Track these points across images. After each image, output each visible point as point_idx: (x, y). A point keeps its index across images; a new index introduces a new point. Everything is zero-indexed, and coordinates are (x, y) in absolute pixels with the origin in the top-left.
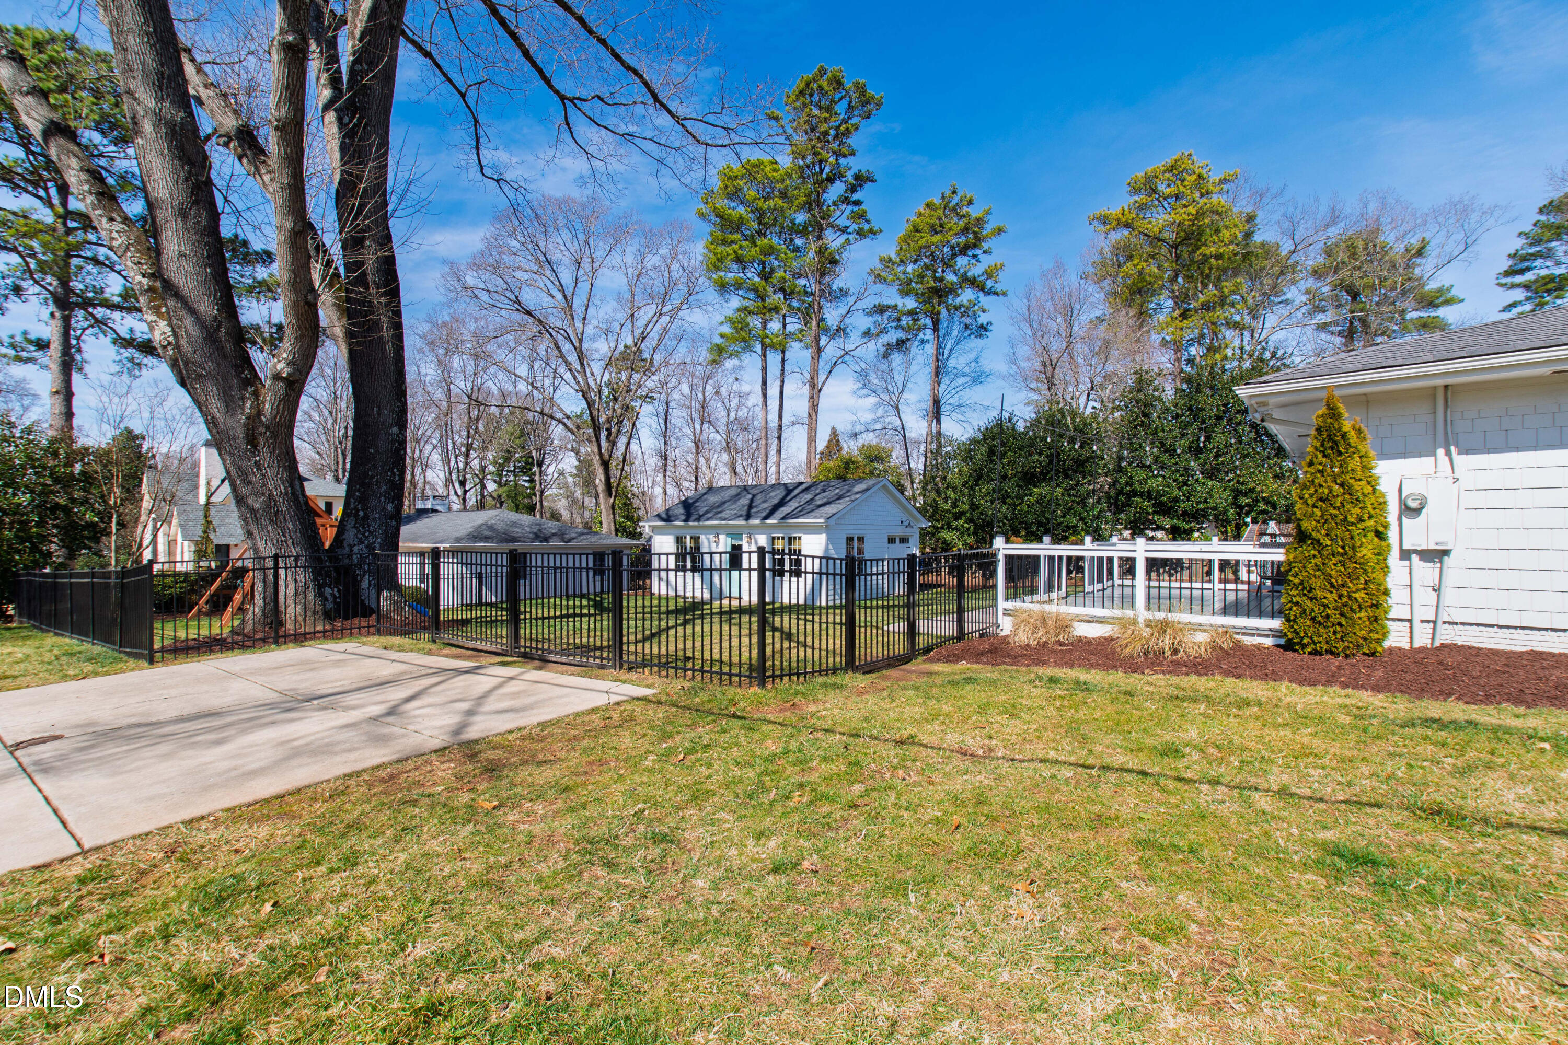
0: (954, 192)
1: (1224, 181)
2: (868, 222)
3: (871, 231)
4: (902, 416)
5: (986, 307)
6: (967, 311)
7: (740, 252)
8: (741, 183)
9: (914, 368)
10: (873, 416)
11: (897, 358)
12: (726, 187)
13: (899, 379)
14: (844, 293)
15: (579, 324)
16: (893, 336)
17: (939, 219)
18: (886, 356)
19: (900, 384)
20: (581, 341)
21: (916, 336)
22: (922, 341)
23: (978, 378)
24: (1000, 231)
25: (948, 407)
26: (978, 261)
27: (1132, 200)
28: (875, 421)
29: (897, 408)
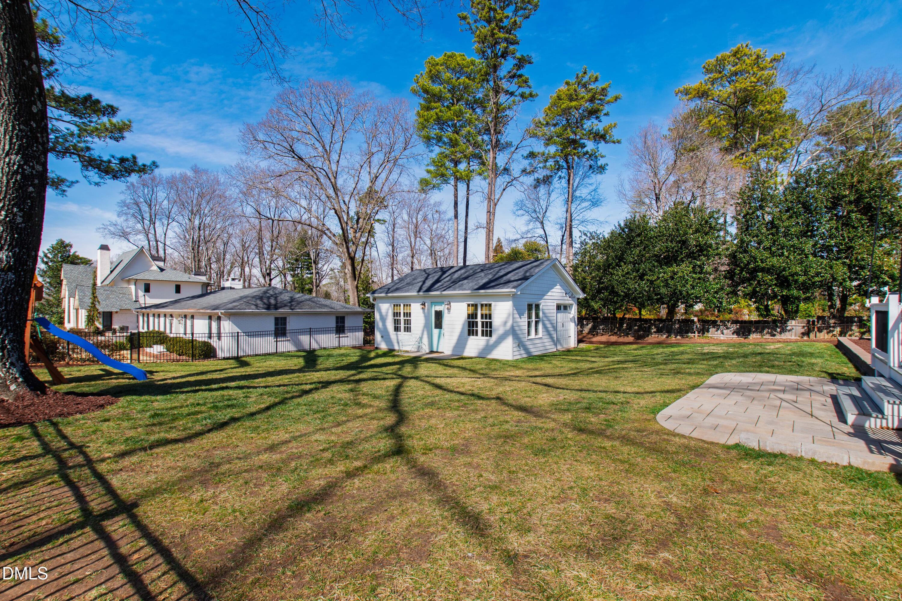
0: (585, 73)
1: (773, 60)
2: (529, 87)
3: (531, 95)
4: (546, 228)
5: (603, 154)
6: (592, 156)
7: (440, 114)
8: (440, 68)
9: (554, 196)
10: (526, 229)
11: (542, 190)
12: (431, 71)
13: (543, 204)
14: (509, 145)
15: (334, 167)
16: (541, 174)
17: (575, 91)
18: (535, 187)
19: (544, 207)
20: (335, 178)
21: (556, 174)
22: (560, 177)
23: (595, 203)
24: (616, 99)
25: (577, 222)
26: (600, 121)
27: (707, 78)
28: (528, 231)
29: (542, 223)
